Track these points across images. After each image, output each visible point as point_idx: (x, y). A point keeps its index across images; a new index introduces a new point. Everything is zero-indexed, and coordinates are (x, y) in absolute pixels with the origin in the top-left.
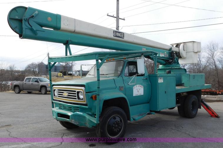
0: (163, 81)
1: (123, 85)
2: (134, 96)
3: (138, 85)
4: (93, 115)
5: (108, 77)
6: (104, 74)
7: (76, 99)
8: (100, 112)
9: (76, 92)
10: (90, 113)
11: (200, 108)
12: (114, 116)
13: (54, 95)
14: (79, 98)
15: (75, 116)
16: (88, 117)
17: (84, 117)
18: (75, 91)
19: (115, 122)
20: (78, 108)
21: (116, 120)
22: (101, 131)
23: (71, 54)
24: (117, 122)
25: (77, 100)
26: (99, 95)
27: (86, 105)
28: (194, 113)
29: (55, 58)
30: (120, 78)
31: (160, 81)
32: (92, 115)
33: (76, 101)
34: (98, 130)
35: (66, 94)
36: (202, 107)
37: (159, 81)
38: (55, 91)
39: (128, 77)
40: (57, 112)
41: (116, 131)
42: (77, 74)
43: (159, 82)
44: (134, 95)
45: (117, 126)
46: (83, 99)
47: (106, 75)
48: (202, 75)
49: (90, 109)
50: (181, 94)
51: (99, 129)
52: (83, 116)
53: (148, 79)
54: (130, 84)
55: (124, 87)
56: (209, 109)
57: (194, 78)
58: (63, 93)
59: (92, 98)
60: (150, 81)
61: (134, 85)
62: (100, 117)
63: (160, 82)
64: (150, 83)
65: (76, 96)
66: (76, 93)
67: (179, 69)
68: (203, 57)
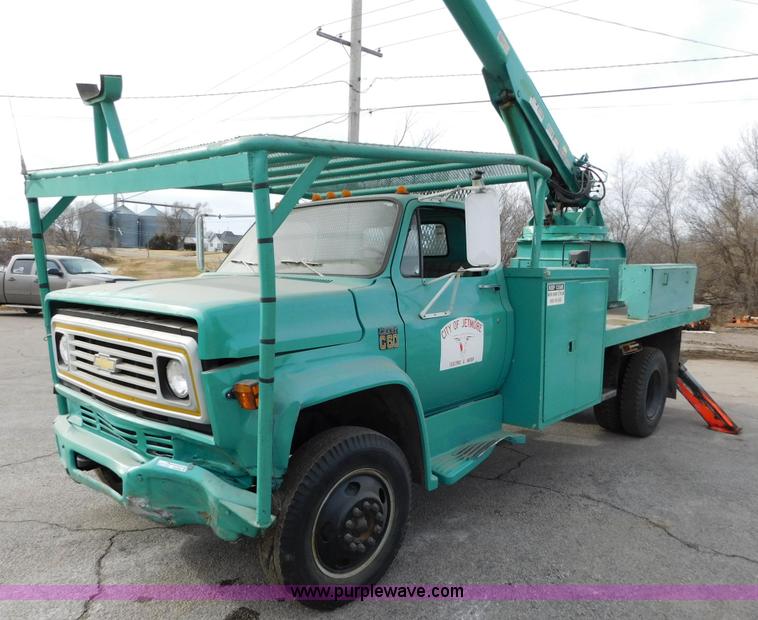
0: (563, 297)
1: (395, 322)
2: (442, 369)
3: (461, 320)
4: (244, 480)
5: (322, 277)
6: (299, 264)
7: (153, 392)
8: (276, 465)
9: (155, 356)
10: (228, 468)
11: (674, 397)
12: (349, 478)
13: (60, 360)
14: (167, 390)
15: (149, 479)
16: (214, 488)
17: (197, 488)
18: (149, 354)
19: (356, 506)
20: (169, 438)
21: (363, 494)
22: (288, 557)
23: (122, 153)
24: (367, 503)
25: (158, 397)
26: (271, 381)
27: (205, 429)
28: (651, 414)
29: (54, 176)
30: (382, 284)
31: (555, 298)
32: (240, 477)
33: (154, 403)
34: (271, 553)
35: (105, 361)
36: (678, 393)
37: (549, 299)
38: (63, 339)
39: (419, 281)
40: (69, 447)
41: (362, 546)
42: (215, 246)
43: (549, 304)
44: (444, 366)
45: (363, 522)
46: (187, 398)
47: (314, 269)
48: (688, 271)
49: (228, 451)
50: (621, 347)
51: (277, 553)
52: (190, 480)
53: (503, 290)
54: (428, 316)
55: (400, 330)
56: (703, 398)
57: (666, 284)
58: (93, 353)
59: (234, 395)
60: (509, 298)
61: (444, 321)
62: (279, 490)
63: (552, 301)
64: (509, 309)
65: (152, 379)
66: (152, 361)
67: (603, 242)
68: (638, 204)
